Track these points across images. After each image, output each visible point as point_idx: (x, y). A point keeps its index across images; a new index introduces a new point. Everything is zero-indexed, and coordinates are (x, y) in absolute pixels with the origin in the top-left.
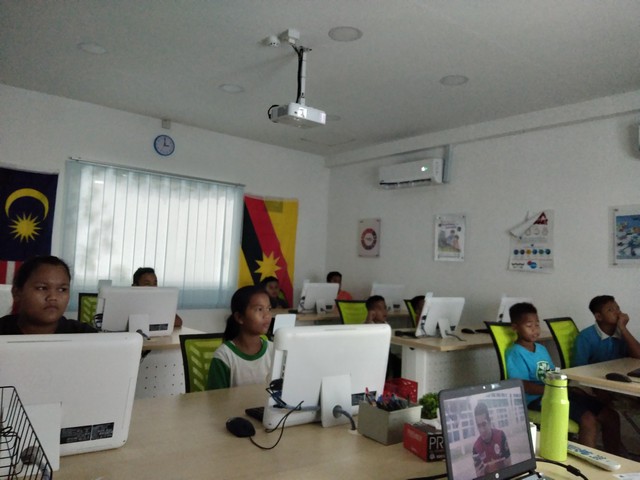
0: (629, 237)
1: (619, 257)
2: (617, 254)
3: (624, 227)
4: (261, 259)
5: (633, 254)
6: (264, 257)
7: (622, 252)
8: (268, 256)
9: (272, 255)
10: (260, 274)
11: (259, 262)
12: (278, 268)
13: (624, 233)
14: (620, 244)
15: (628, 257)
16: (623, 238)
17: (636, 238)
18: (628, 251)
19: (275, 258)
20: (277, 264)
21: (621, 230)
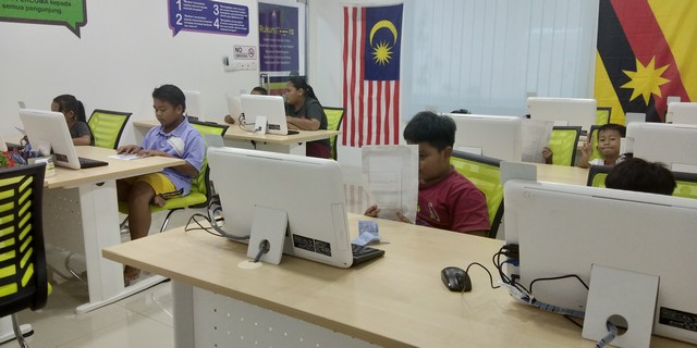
4: (634, 69)
6: (639, 64)
8: (646, 64)
9: (652, 63)
10: (631, 90)
11: (628, 73)
12: (665, 81)
19: (658, 66)
20: (663, 76)
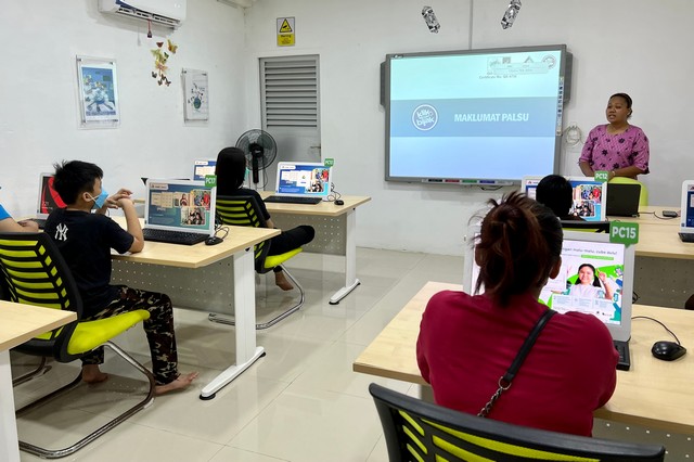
0: (94, 91)
1: (88, 114)
2: (86, 110)
3: (90, 80)
5: (98, 109)
7: (89, 107)
13: (90, 87)
14: (88, 100)
15: (94, 114)
16: (89, 92)
17: (99, 92)
18: (94, 107)
21: (87, 84)
